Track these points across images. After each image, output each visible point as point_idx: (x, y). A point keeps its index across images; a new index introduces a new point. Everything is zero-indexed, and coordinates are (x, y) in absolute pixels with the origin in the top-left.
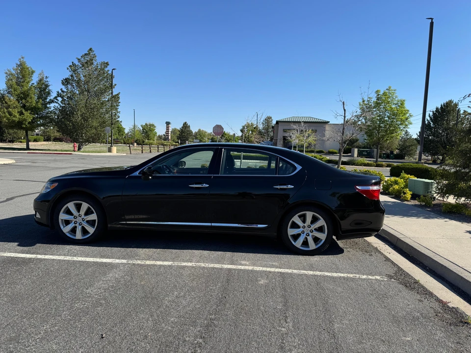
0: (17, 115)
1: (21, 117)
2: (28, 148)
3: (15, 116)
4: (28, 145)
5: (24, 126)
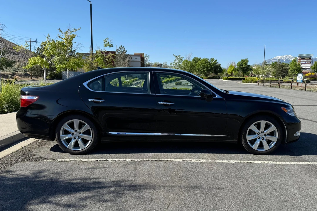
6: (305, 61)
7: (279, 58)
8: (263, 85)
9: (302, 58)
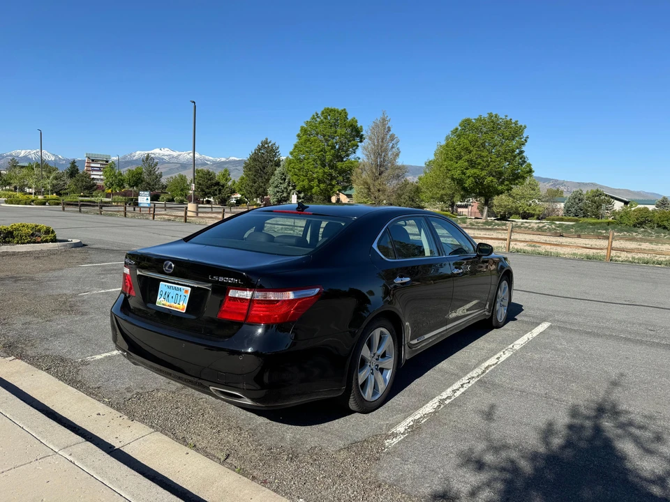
6: (99, 166)
7: (23, 153)
8: (80, 211)
9: (93, 160)
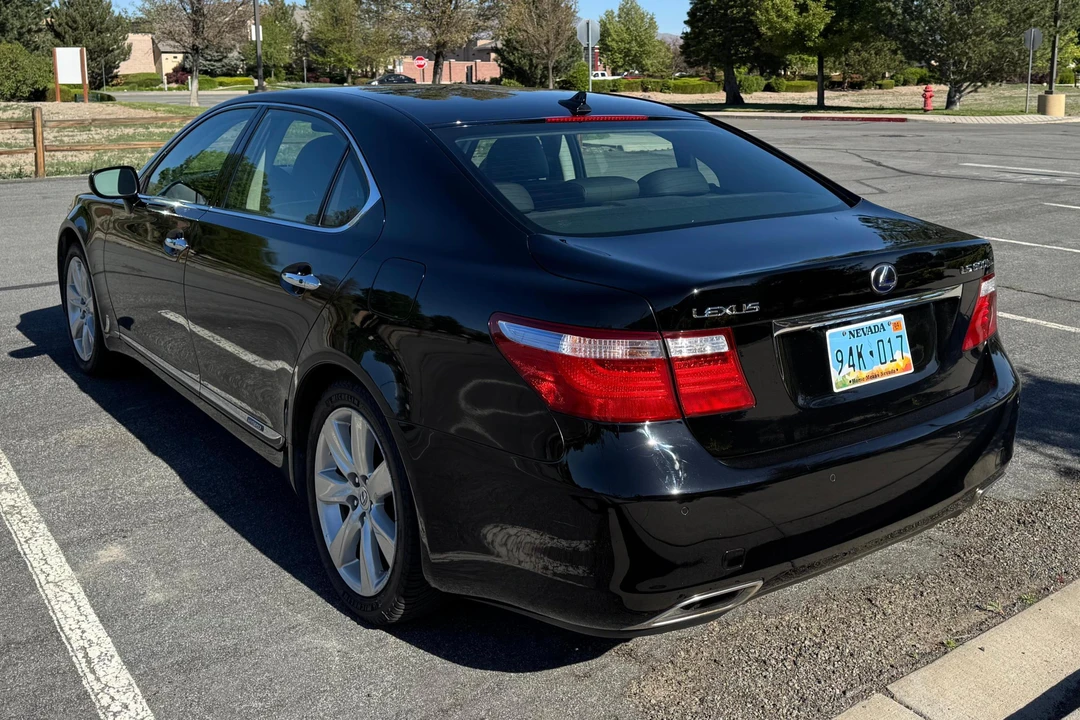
0: (793, 14)
1: (801, 20)
2: (821, 106)
3: (787, 19)
4: (821, 98)
5: (811, 44)
